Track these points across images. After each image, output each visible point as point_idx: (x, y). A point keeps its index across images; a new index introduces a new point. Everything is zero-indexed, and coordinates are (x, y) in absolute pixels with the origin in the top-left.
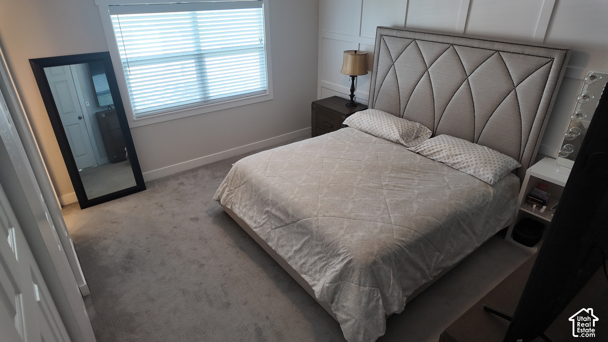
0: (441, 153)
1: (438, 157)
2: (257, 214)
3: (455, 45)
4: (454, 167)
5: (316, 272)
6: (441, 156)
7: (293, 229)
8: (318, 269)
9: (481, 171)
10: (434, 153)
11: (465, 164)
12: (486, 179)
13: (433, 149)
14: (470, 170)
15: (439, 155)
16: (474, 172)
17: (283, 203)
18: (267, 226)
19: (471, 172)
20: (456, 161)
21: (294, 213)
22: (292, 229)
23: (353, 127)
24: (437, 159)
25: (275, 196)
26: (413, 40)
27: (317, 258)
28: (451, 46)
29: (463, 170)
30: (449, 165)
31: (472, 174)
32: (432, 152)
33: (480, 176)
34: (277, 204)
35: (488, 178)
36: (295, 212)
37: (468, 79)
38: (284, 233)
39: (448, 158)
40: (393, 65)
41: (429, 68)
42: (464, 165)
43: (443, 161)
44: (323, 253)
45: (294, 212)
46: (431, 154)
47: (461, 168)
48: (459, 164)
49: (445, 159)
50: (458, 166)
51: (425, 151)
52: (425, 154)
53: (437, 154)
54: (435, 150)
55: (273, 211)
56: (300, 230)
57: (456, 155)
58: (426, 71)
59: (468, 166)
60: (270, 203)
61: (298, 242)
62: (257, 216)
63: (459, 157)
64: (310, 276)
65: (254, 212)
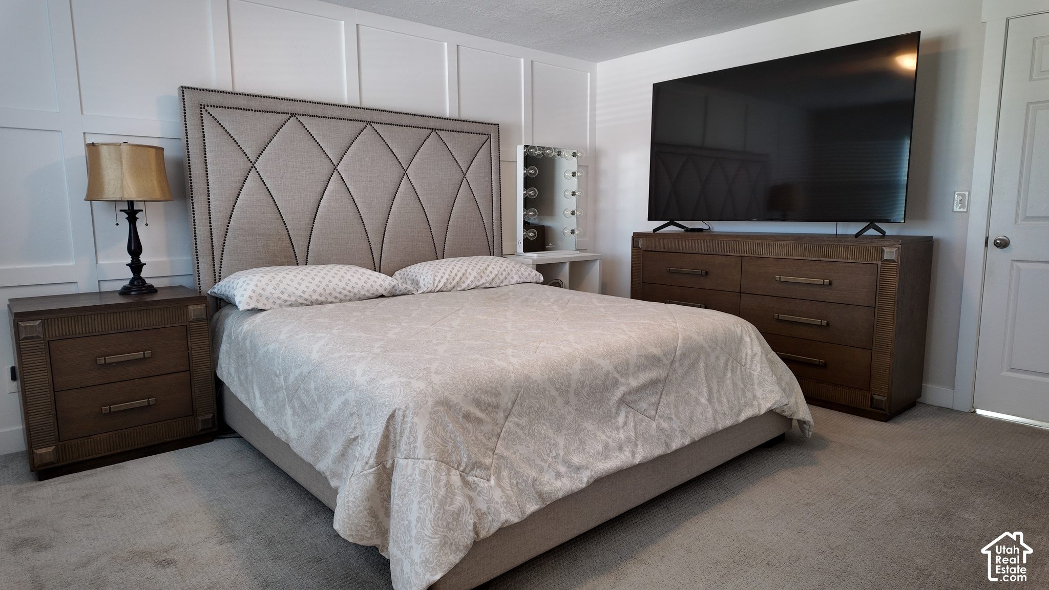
0: (468, 275)
1: (468, 282)
2: (604, 432)
3: (373, 123)
4: (494, 285)
5: (744, 392)
6: (471, 278)
7: (677, 375)
8: (742, 386)
9: (524, 273)
10: (461, 278)
11: (504, 273)
12: (535, 278)
13: (456, 275)
14: (512, 278)
15: (467, 278)
16: (520, 278)
17: (634, 352)
18: (644, 424)
19: (516, 278)
20: (492, 276)
21: (662, 348)
22: (676, 378)
23: (271, 308)
24: (468, 286)
25: (611, 357)
26: (290, 115)
27: (729, 375)
28: (367, 124)
29: (505, 282)
30: (487, 285)
31: (519, 280)
32: (457, 279)
33: (526, 278)
34: (628, 364)
35: (536, 275)
36: (661, 345)
37: (407, 174)
38: (672, 398)
39: (481, 277)
40: (253, 169)
41: (337, 166)
42: (504, 276)
43: (478, 284)
44: (729, 359)
45: (660, 347)
46: (458, 283)
47: (502, 282)
48: (497, 278)
49: (479, 281)
50: (498, 281)
51: (449, 282)
52: (449, 287)
53: (464, 279)
54: (460, 275)
55: (634, 383)
56: (687, 363)
57: (486, 269)
58: (334, 172)
59: (509, 274)
60: (617, 375)
61: (697, 387)
62: (609, 435)
63: (490, 269)
64: (745, 406)
65: (595, 435)
